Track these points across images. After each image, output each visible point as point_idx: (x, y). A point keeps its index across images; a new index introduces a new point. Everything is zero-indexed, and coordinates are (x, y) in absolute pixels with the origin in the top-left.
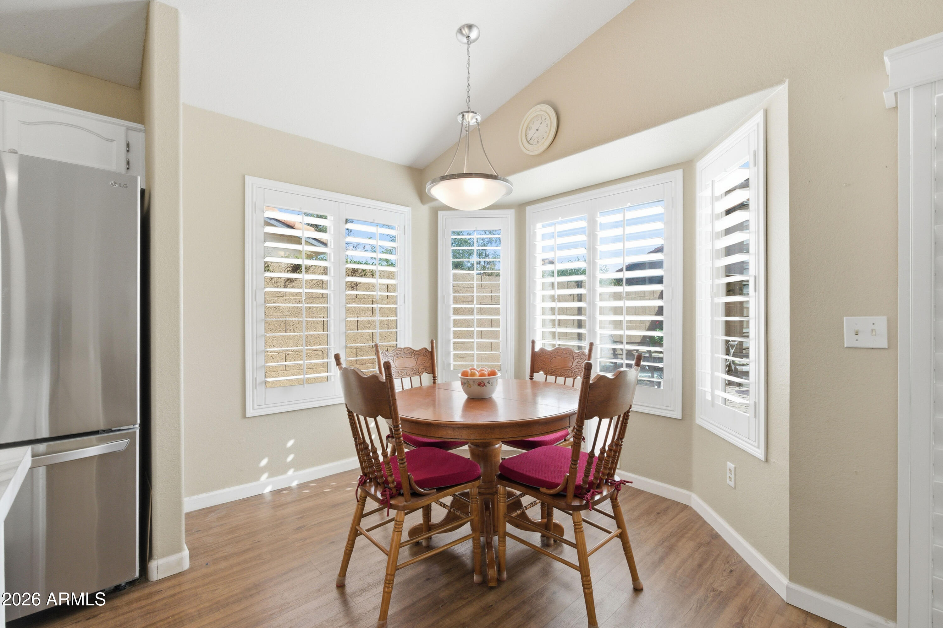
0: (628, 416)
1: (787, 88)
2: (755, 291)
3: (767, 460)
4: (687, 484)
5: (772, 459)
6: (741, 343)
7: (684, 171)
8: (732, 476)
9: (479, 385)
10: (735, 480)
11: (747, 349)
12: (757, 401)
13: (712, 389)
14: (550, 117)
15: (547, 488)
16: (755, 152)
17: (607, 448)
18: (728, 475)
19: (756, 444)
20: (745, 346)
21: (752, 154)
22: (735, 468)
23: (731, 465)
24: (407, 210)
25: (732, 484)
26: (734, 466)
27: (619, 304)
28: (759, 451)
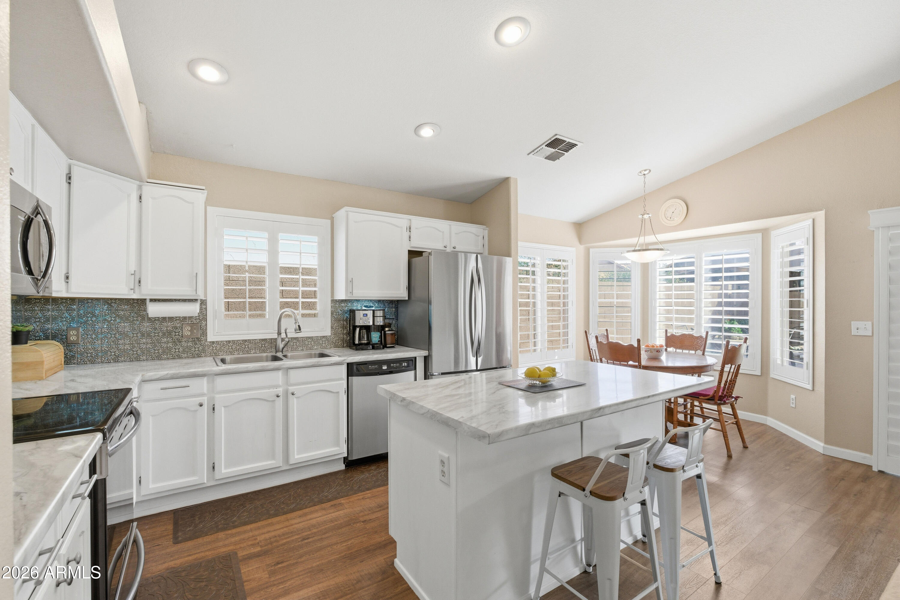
0: (740, 366)
1: (824, 212)
2: (807, 307)
3: (813, 390)
4: (764, 412)
5: (816, 389)
6: (799, 333)
7: (762, 234)
8: (794, 402)
9: (657, 351)
10: (795, 404)
11: (803, 336)
12: (808, 361)
13: (782, 357)
14: (681, 205)
15: (703, 396)
16: (807, 238)
17: (729, 381)
18: (792, 401)
19: (807, 383)
20: (801, 334)
21: (806, 239)
22: (796, 397)
23: (793, 396)
24: (574, 249)
25: (794, 406)
26: (794, 396)
27: (720, 308)
28: (809, 386)
